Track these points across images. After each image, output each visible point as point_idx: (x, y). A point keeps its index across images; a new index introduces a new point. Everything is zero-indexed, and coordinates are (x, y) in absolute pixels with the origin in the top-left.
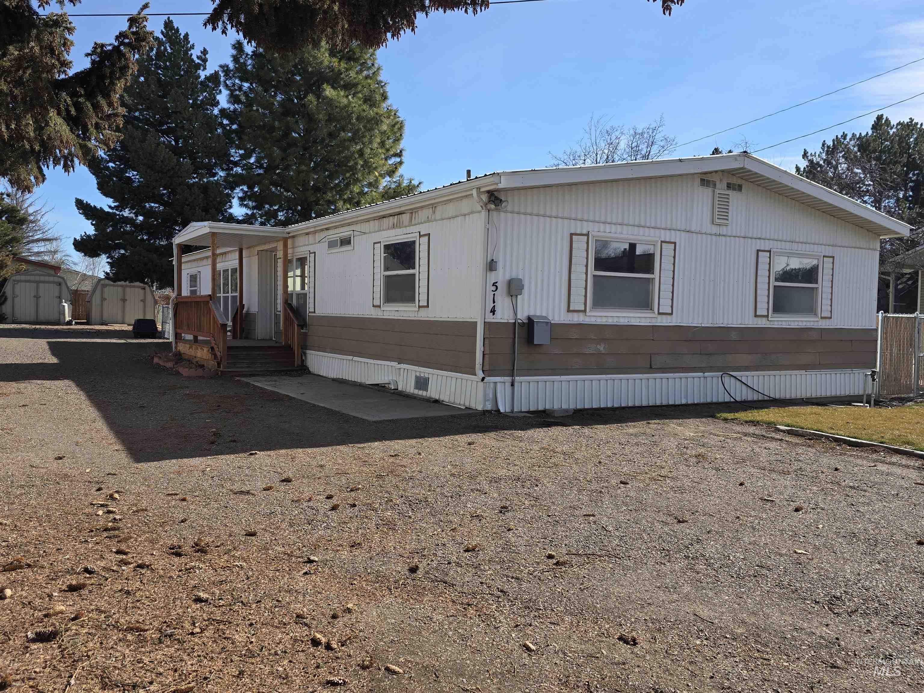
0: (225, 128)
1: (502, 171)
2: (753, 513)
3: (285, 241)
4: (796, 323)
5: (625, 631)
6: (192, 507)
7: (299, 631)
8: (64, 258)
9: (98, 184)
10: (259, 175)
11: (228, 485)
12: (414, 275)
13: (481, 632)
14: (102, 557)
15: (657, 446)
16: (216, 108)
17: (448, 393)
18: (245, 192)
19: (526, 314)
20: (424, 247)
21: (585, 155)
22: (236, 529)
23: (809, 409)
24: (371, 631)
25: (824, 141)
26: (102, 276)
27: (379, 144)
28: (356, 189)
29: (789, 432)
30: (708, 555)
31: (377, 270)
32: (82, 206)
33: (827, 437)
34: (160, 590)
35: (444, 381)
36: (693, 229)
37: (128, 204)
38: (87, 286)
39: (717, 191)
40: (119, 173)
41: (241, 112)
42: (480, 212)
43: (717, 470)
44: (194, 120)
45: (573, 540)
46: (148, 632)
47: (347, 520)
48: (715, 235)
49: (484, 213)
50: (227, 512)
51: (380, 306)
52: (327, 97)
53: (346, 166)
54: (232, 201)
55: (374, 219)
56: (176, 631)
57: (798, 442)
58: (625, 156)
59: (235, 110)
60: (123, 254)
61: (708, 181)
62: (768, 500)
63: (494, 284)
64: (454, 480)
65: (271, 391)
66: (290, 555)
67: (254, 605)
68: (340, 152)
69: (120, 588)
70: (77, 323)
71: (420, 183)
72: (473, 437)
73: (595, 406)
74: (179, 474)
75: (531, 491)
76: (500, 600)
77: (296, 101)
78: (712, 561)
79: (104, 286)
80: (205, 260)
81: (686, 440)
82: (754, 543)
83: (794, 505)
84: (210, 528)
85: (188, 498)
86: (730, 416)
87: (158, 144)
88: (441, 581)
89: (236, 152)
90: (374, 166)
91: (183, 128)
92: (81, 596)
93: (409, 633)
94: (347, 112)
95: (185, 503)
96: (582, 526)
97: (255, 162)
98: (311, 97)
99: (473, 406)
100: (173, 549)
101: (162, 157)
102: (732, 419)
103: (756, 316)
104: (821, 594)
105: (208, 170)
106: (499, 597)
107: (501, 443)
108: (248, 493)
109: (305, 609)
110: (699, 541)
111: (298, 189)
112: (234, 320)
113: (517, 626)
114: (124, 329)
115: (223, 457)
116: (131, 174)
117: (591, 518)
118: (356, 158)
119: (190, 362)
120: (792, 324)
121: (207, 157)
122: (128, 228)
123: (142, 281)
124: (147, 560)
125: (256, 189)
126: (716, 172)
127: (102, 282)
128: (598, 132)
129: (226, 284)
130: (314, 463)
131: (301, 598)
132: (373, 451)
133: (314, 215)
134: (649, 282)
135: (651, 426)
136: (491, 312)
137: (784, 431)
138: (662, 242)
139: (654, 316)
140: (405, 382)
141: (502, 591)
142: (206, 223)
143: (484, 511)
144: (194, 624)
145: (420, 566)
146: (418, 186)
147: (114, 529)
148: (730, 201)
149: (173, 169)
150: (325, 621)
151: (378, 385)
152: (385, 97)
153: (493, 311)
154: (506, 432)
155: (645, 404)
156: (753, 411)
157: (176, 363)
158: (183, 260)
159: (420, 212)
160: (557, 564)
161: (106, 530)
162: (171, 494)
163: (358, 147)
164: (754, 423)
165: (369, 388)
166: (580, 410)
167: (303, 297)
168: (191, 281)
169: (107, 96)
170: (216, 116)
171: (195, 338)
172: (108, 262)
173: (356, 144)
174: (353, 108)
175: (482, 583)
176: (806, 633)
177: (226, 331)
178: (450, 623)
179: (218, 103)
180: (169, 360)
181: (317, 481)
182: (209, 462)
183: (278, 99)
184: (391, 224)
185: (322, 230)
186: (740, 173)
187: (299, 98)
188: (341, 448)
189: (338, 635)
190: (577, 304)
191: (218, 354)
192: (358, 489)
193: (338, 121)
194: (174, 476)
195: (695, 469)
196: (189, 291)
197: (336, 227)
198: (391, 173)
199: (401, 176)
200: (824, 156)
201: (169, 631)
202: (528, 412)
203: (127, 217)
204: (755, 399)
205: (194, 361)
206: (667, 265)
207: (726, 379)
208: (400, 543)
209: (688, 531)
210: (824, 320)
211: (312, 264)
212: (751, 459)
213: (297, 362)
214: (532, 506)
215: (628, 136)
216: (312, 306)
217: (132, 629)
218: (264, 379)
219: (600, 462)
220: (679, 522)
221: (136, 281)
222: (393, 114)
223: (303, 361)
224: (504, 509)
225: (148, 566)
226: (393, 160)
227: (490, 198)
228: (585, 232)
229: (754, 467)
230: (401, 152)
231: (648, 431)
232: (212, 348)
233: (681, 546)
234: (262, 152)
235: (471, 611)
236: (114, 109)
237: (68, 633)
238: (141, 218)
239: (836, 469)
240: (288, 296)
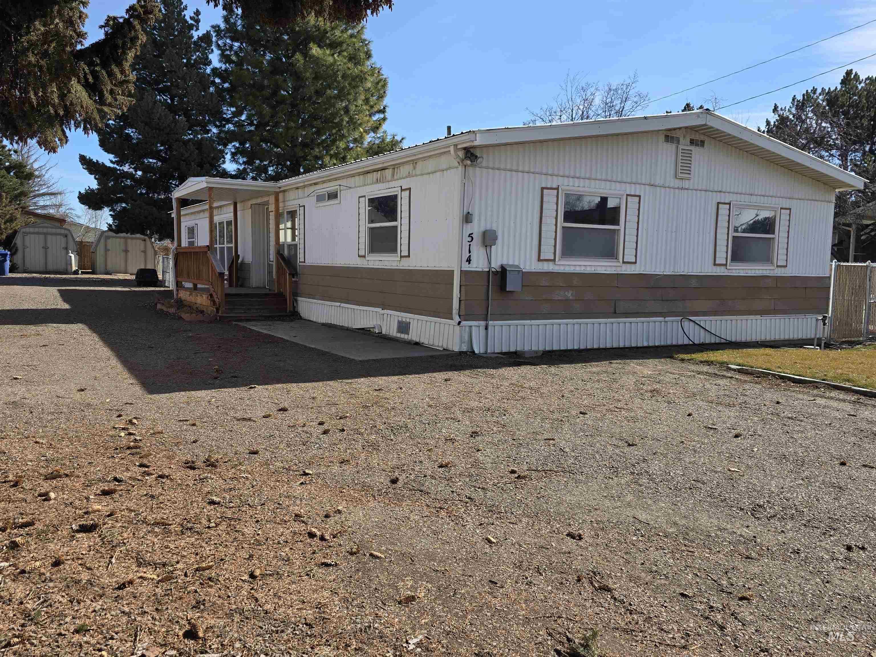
0: (218, 87)
1: (477, 129)
2: (696, 439)
3: (277, 194)
4: (753, 272)
5: (573, 530)
6: (201, 430)
7: (298, 527)
8: (68, 211)
9: (100, 141)
10: (250, 131)
11: (232, 413)
12: (396, 227)
13: (450, 529)
14: (128, 470)
15: (617, 382)
16: (208, 67)
17: (427, 336)
18: (237, 148)
19: (499, 264)
20: (405, 202)
21: (561, 111)
22: (240, 449)
23: (762, 351)
24: (358, 527)
25: (795, 96)
26: (105, 228)
27: (363, 101)
28: (342, 145)
29: (739, 371)
30: (651, 472)
31: (362, 223)
32: (85, 161)
33: (774, 375)
34: (179, 495)
35: (424, 325)
36: (657, 184)
37: (128, 160)
38: (90, 238)
39: (681, 147)
40: (119, 130)
41: (232, 71)
42: (457, 168)
43: (669, 403)
44: (188, 79)
45: (533, 459)
46: (172, 526)
47: (337, 443)
48: (678, 188)
49: (460, 169)
50: (232, 435)
51: (364, 257)
52: (314, 56)
53: (332, 122)
54: (226, 156)
55: (359, 174)
56: (196, 526)
57: (746, 379)
58: (600, 112)
59: (226, 70)
60: (125, 207)
61: (672, 138)
62: (711, 428)
63: (470, 235)
64: (431, 410)
65: (266, 334)
66: (288, 469)
67: (259, 507)
68: (326, 109)
69: (145, 493)
70: (83, 273)
71: (403, 139)
72: (449, 374)
73: (562, 348)
74: (188, 403)
75: (500, 419)
76: (468, 505)
77: (284, 60)
78: (654, 476)
79: (108, 238)
80: (202, 214)
81: (644, 377)
82: (694, 463)
83: (734, 432)
84: (218, 447)
85: (197, 423)
86: (686, 356)
87: (155, 102)
88: (418, 490)
89: (228, 110)
90: (359, 122)
91: (177, 86)
92: (113, 498)
93: (390, 529)
94: (333, 70)
95: (194, 428)
96: (542, 448)
97: (247, 119)
98: (298, 56)
99: (450, 348)
100: (187, 463)
101: (158, 114)
102: (688, 360)
103: (715, 264)
104: (746, 503)
105: (202, 126)
106: (467, 503)
107: (474, 380)
108: (250, 419)
109: (302, 511)
110: (645, 460)
111: (288, 146)
112: (230, 269)
113: (481, 524)
114: (126, 278)
115: (226, 390)
116: (129, 131)
117: (551, 442)
118: (341, 115)
119: (191, 308)
120: (749, 272)
121: (201, 114)
122: (128, 182)
123: (143, 233)
124: (166, 472)
125: (247, 146)
126: (680, 128)
127: (106, 234)
128: (574, 89)
129: (222, 236)
130: (307, 395)
131: (298, 502)
132: (359, 386)
133: (302, 170)
134: (615, 233)
135: (613, 365)
136: (467, 261)
137: (734, 370)
138: (627, 195)
139: (619, 264)
140: (388, 325)
141: (469, 498)
142: (203, 179)
143: (457, 436)
144: (209, 521)
145: (400, 478)
146: (401, 141)
147: (136, 447)
148: (693, 156)
149: (169, 126)
150: (319, 520)
151: (363, 329)
152: (368, 55)
153: (469, 260)
154: (479, 370)
155: (609, 346)
156: (708, 352)
157: (178, 309)
158: (182, 213)
159: (401, 168)
160: (519, 477)
161: (129, 448)
162: (183, 420)
163: (344, 105)
164: (709, 363)
165: (355, 332)
166: (549, 352)
167: (293, 247)
168: (189, 233)
169: (119, 64)
170: (209, 75)
171: (195, 285)
172: (110, 215)
173: (342, 101)
174: (338, 66)
175: (452, 492)
176: (728, 533)
177: (223, 280)
178: (425, 522)
179: (210, 62)
180: (171, 306)
181: (310, 410)
182: (214, 394)
183: (267, 58)
184: (375, 180)
185: (311, 185)
186: (702, 129)
187: (288, 57)
188: (331, 383)
189: (330, 530)
190: (547, 253)
191: (217, 300)
192: (347, 417)
193: (325, 80)
194: (184, 406)
195: (649, 402)
196: (187, 243)
197: (324, 182)
198: (375, 129)
199: (385, 132)
200: (794, 110)
201: (189, 525)
202: (501, 353)
203: (127, 172)
204: (713, 341)
205: (194, 307)
206: (632, 218)
207: (686, 324)
208: (383, 460)
209: (636, 453)
210: (780, 269)
211: (302, 217)
212: (701, 393)
213: (289, 308)
214: (500, 432)
215: (603, 92)
216: (302, 256)
217: (158, 523)
218: (259, 324)
219: (563, 396)
220: (629, 445)
221: (138, 233)
222: (377, 71)
223: (294, 307)
224: (474, 434)
225: (167, 477)
226: (378, 117)
227: (466, 154)
228: (555, 186)
229: (703, 400)
230: (384, 108)
231: (610, 369)
232: (211, 295)
233: (628, 465)
234: (253, 109)
235: (443, 513)
236: (125, 76)
237: (105, 526)
238: (140, 173)
239: (778, 403)
240: (279, 247)
